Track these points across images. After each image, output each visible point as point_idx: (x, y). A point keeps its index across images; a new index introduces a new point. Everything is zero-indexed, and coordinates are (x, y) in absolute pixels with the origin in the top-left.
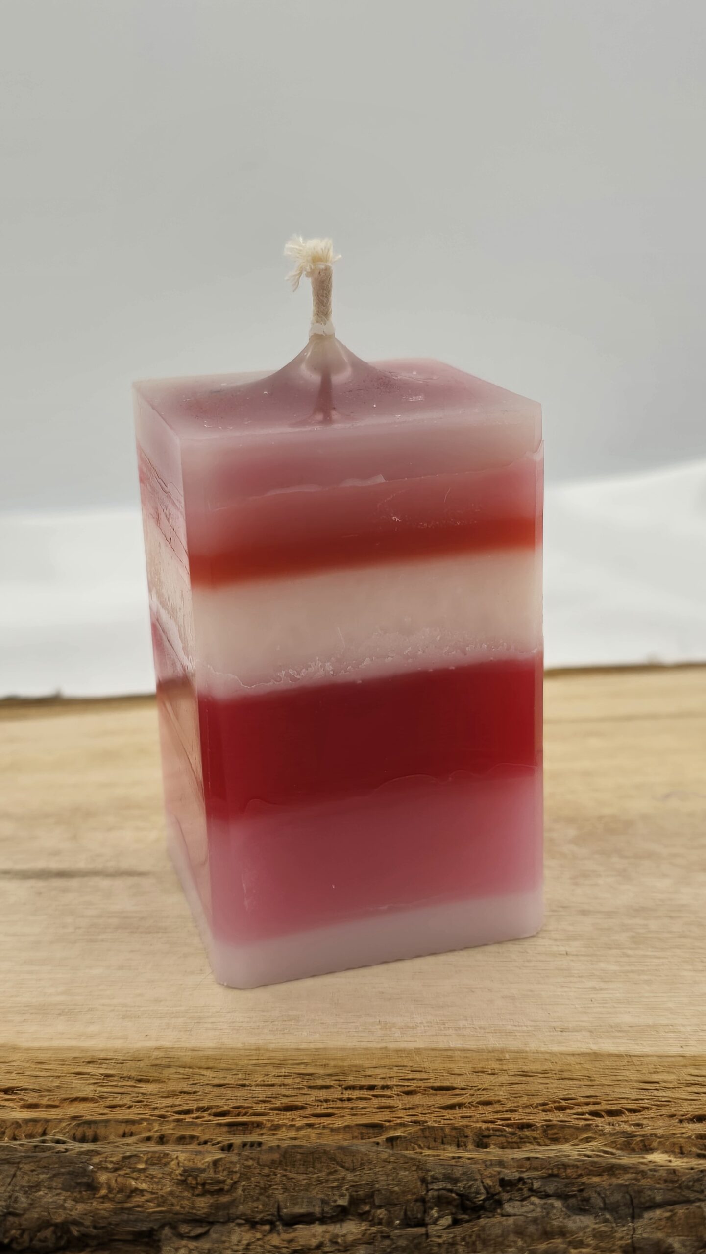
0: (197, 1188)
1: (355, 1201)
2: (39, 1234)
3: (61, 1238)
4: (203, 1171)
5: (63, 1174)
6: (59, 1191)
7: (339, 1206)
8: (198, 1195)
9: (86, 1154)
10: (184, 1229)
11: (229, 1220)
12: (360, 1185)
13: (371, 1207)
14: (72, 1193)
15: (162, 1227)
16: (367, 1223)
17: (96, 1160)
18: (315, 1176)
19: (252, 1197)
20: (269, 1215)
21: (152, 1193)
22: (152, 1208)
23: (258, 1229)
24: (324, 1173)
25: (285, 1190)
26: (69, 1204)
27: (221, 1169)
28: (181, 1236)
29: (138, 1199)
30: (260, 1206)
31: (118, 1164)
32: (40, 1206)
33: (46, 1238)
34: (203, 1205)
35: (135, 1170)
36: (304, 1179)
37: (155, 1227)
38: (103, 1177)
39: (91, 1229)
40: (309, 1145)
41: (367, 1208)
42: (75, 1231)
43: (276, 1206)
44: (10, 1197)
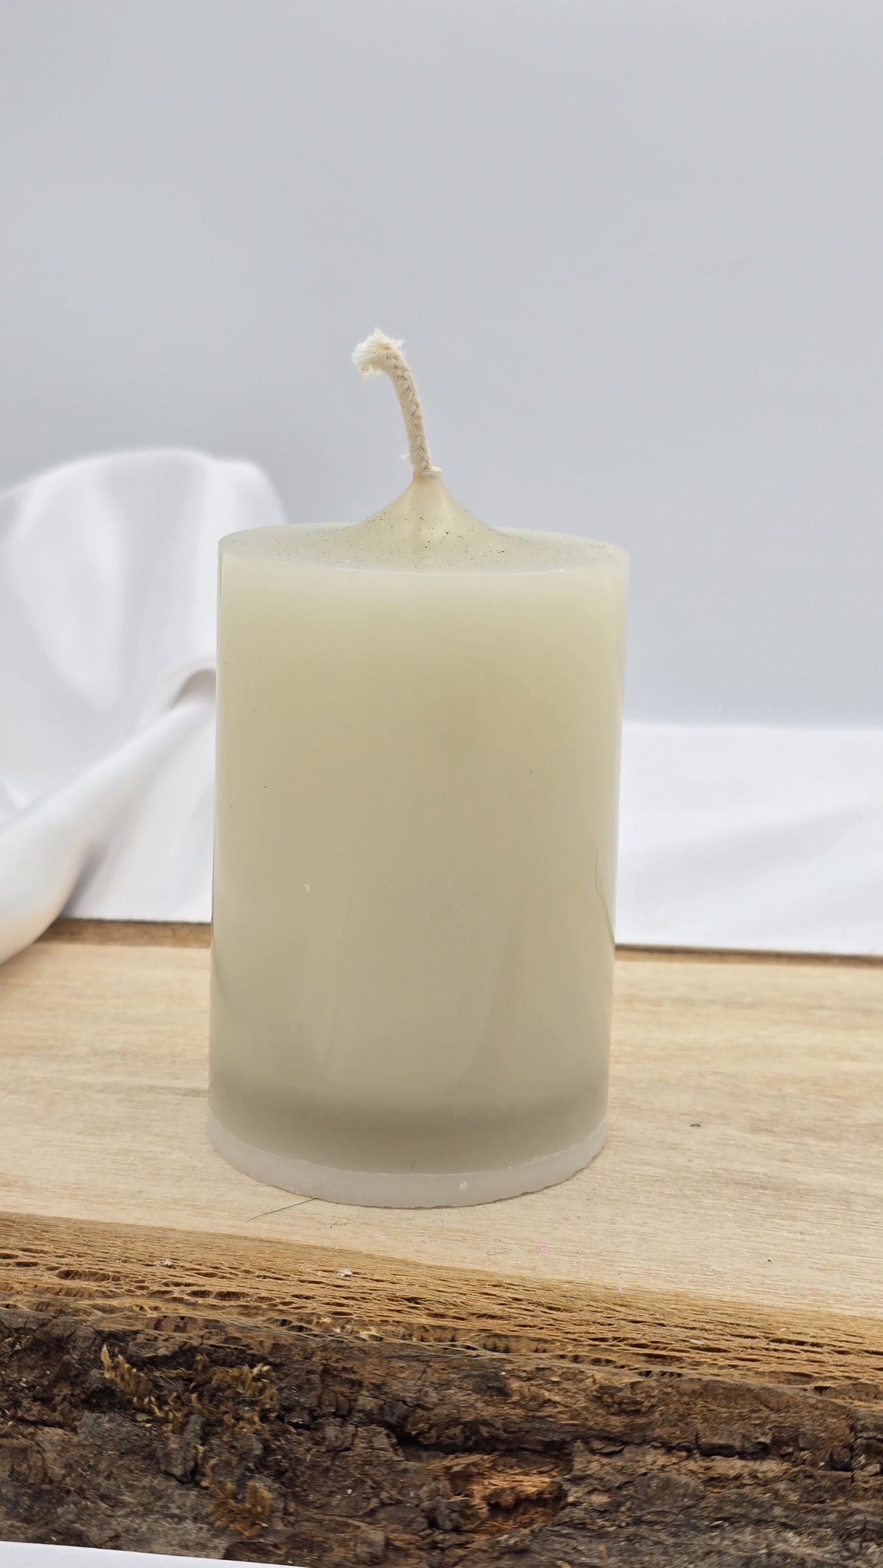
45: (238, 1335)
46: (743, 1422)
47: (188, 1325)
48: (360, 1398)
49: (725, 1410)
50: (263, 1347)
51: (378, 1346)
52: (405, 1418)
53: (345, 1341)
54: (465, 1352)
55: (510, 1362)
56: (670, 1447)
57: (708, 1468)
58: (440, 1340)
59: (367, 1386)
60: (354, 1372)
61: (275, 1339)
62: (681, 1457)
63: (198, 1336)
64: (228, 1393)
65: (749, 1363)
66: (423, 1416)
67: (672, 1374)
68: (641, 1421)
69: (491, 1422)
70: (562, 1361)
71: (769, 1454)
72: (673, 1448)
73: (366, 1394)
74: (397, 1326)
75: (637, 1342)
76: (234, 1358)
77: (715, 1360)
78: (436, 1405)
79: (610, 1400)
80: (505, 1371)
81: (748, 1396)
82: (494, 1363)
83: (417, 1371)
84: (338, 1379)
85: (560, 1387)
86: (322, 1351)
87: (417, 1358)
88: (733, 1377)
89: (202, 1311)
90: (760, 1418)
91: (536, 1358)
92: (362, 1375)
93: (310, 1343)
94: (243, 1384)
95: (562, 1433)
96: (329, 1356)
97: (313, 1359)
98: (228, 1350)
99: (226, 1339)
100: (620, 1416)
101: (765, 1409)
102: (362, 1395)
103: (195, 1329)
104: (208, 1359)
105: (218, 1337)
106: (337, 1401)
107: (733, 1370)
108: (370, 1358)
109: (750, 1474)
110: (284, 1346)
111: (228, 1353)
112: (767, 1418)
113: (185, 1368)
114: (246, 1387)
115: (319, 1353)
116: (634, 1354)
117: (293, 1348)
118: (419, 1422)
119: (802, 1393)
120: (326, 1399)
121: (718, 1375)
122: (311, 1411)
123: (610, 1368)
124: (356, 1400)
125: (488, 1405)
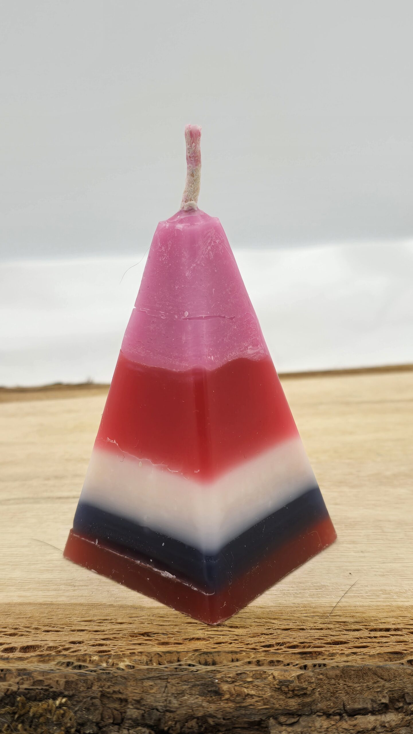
0: (288, 693)
1: (392, 700)
2: (186, 724)
3: (201, 726)
4: (292, 682)
5: (198, 685)
6: (197, 696)
7: (383, 703)
8: (289, 698)
9: (212, 673)
10: (283, 719)
11: (312, 713)
12: (395, 690)
13: (403, 704)
14: (206, 697)
15: (269, 718)
16: (403, 714)
17: (219, 676)
18: (365, 684)
19: (326, 698)
20: (338, 710)
21: (259, 697)
22: (260, 706)
23: (331, 719)
24: (371, 683)
25: (347, 693)
26: (205, 704)
27: (302, 681)
28: (281, 724)
29: (250, 701)
30: (332, 704)
31: (234, 678)
32: (187, 706)
33: (192, 726)
34: (294, 704)
35: (246, 682)
36: (358, 687)
37: (264, 718)
38: (225, 687)
39: (222, 720)
40: (358, 665)
41: (401, 705)
42: (211, 721)
43: (342, 704)
44: (166, 700)
45: (41, 678)
46: (369, 691)
47: (7, 675)
48: (128, 710)
49: (358, 685)
50: (59, 685)
51: (132, 673)
52: (159, 720)
53: (111, 672)
54: (188, 669)
55: (219, 672)
56: (328, 714)
57: (355, 726)
58: (170, 662)
59: (131, 702)
60: (120, 693)
61: (65, 678)
62: (336, 720)
63: (15, 683)
64: (42, 720)
65: (363, 649)
66: (170, 716)
67: (320, 665)
68: (308, 700)
69: (215, 715)
70: (251, 666)
71: (388, 709)
72: (330, 715)
73: (131, 707)
74: (141, 656)
75: (292, 644)
76: (42, 695)
77: (342, 650)
78: (177, 708)
79: (286, 689)
80: (217, 679)
81: (369, 673)
82: (209, 674)
83: (161, 687)
84: (111, 699)
85: (254, 684)
86: (97, 682)
87: (159, 678)
88: (356, 661)
89: (14, 663)
90: (379, 687)
91: (234, 666)
92: (127, 694)
93: (90, 677)
94: (50, 711)
95: (260, 715)
96: (103, 684)
97: (93, 688)
98: (37, 691)
99: (34, 682)
100: (294, 698)
101: (381, 680)
102: (129, 708)
103: (12, 677)
104: (24, 699)
105: (28, 682)
106: (113, 715)
107: (355, 656)
108: (129, 682)
109: (381, 725)
110: (72, 682)
111: (37, 693)
112: (384, 686)
113: (10, 706)
114: (52, 714)
115: (96, 683)
116: (293, 653)
117: (79, 682)
118: (168, 721)
119: (401, 667)
120: (106, 714)
121: (347, 662)
122: (97, 724)
123: (281, 667)
124: (125, 712)
125: (210, 703)
